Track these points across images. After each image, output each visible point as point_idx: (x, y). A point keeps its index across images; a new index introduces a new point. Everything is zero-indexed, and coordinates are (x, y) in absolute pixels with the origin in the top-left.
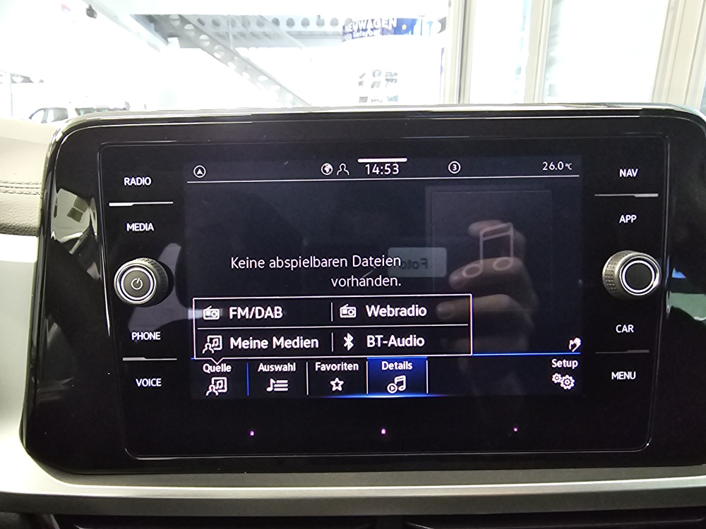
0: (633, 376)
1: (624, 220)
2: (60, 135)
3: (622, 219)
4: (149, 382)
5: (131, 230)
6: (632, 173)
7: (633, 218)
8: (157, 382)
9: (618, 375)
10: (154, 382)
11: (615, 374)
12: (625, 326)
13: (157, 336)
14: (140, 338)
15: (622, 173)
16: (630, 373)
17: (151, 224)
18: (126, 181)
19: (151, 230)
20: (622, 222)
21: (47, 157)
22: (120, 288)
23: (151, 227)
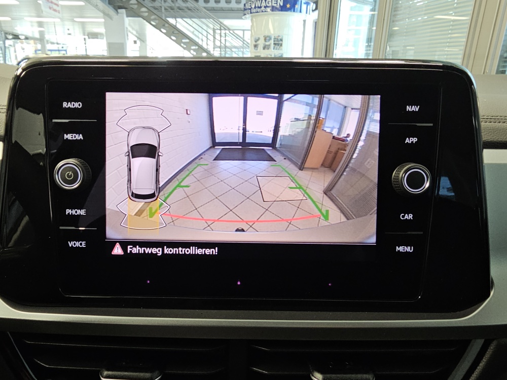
0: (411, 250)
1: (408, 141)
2: (20, 70)
3: (407, 141)
4: (78, 244)
5: (67, 139)
6: (415, 108)
7: (415, 140)
8: (83, 244)
9: (401, 249)
10: (81, 244)
11: (399, 247)
12: (406, 215)
13: (84, 212)
14: (72, 213)
15: (409, 108)
16: (409, 248)
17: (81, 135)
18: (65, 105)
19: (81, 139)
20: (407, 142)
21: (10, 87)
22: (58, 178)
23: (81, 137)
